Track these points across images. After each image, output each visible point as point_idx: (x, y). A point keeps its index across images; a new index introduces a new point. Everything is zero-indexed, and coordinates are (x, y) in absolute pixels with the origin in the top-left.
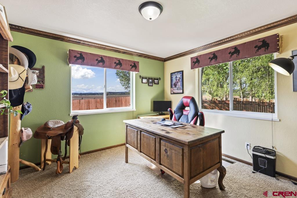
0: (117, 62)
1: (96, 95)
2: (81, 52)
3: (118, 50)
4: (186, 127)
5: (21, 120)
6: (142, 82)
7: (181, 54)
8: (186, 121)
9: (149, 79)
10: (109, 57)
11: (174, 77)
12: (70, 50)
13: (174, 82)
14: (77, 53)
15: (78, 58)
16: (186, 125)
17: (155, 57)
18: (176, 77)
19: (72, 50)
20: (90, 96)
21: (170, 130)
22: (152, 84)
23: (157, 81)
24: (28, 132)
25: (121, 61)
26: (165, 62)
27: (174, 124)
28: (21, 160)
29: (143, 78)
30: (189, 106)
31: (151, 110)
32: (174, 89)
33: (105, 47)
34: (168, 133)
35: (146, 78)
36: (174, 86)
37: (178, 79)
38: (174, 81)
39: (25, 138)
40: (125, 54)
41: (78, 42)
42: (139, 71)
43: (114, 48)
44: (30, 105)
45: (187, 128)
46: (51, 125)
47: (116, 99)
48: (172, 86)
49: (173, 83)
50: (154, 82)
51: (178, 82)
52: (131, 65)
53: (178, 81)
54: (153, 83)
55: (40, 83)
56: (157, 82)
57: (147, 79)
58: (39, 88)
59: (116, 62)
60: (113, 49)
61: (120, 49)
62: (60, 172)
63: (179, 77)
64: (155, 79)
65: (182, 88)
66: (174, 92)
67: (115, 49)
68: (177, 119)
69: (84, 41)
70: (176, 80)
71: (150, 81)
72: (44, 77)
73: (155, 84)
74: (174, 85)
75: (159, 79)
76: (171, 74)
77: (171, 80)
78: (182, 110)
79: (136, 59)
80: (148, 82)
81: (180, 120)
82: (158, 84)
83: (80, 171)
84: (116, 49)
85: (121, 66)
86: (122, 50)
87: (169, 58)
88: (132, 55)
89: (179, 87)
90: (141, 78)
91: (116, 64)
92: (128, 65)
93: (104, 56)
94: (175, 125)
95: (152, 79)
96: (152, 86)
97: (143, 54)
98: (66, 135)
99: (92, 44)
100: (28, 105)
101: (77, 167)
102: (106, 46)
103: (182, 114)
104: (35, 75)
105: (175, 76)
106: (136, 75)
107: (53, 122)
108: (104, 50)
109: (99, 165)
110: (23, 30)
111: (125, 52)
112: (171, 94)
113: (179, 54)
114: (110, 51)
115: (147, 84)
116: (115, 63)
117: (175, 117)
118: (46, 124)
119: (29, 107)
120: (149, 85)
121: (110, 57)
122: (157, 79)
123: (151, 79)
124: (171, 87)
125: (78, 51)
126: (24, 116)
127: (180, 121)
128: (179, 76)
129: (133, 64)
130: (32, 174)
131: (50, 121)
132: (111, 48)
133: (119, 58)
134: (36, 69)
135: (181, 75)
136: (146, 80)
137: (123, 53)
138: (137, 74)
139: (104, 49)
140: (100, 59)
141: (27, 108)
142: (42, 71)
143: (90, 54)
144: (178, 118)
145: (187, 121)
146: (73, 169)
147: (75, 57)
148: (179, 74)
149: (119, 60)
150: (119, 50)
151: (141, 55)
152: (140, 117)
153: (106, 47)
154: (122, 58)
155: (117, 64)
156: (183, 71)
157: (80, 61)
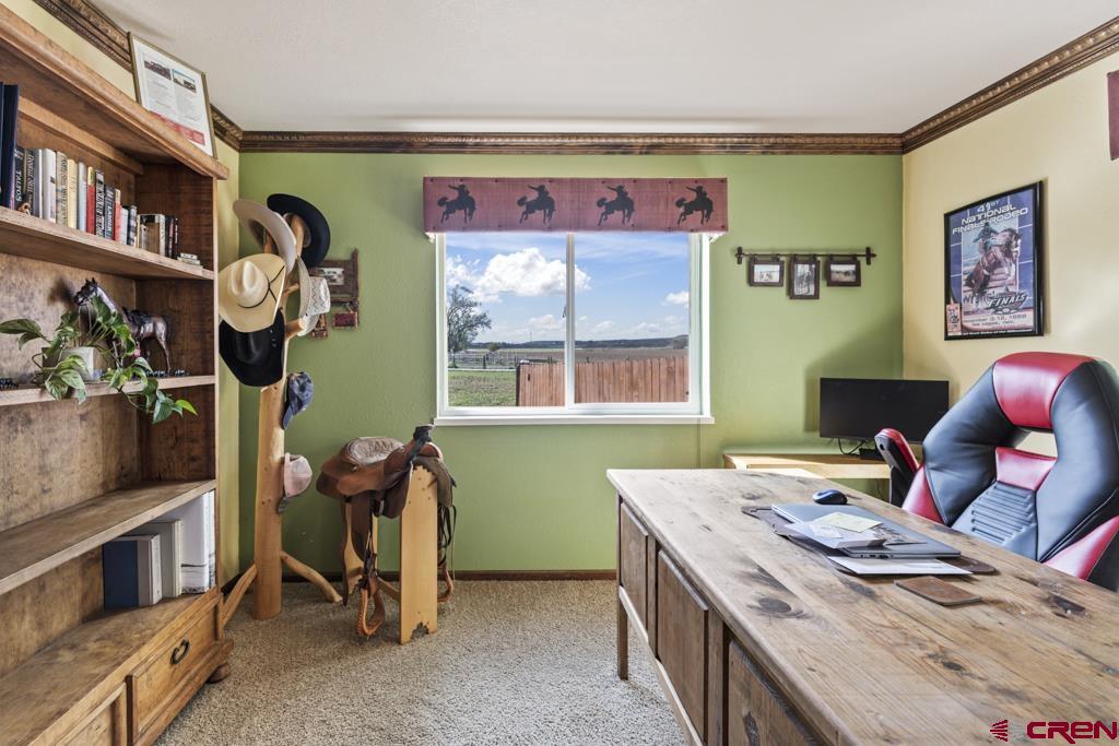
0: (612, 196)
1: (639, 346)
2: (462, 179)
3: (618, 141)
4: (982, 588)
5: (283, 428)
6: (751, 281)
7: (1026, 76)
8: (1015, 535)
9: (795, 259)
10: (572, 181)
11: (969, 233)
12: (425, 179)
13: (967, 267)
14: (450, 186)
15: (451, 207)
16: (995, 573)
17: (831, 140)
18: (988, 232)
19: (432, 179)
20: (620, 349)
21: (812, 588)
22: (812, 288)
23: (851, 268)
24: (300, 471)
25: (628, 189)
26: (905, 157)
27: (878, 545)
28: (284, 554)
29: (754, 260)
30: (1047, 427)
31: (808, 428)
32: (973, 306)
33: (559, 141)
34: (776, 608)
35: (774, 259)
36: (966, 292)
37: (999, 240)
38: (971, 257)
39: (290, 489)
40: (654, 154)
41: (457, 144)
42: (724, 228)
43: (599, 135)
44: (309, 381)
45: (979, 601)
46: (359, 455)
47: (672, 364)
48: (953, 289)
49: (964, 269)
50: (828, 273)
51: (998, 264)
52: (679, 204)
53: (1000, 255)
54: (823, 283)
55: (347, 310)
56: (847, 273)
57: (782, 264)
58: (345, 326)
59: (604, 199)
60: (596, 141)
61: (627, 135)
62: (366, 631)
63: (1012, 231)
64: (832, 259)
65: (1030, 298)
66: (969, 325)
67: (603, 141)
68: (943, 503)
69: (476, 135)
70: (986, 248)
71: (803, 270)
72: (357, 288)
73: (831, 283)
74: (969, 283)
75: (863, 261)
76: (947, 216)
77: (951, 258)
78: (985, 449)
79: (711, 167)
80: (789, 281)
81: (967, 516)
82: (857, 283)
83: (433, 646)
84: (611, 141)
85: (629, 214)
86: (640, 140)
87: (932, 125)
88: (696, 153)
89: (1008, 294)
90: (744, 260)
91: (603, 209)
92: (662, 203)
93: (551, 181)
94: (883, 557)
95: (811, 259)
96: (816, 296)
97: (754, 136)
98: (385, 499)
99: (507, 140)
100: (301, 382)
101: (431, 627)
102: (563, 135)
103: (989, 477)
104: (325, 281)
105: (979, 228)
106: (713, 246)
107: (371, 444)
108: (558, 153)
109: (505, 646)
110: (303, 142)
111: (655, 146)
112: (947, 338)
113: (1009, 78)
114: (586, 153)
115: (784, 289)
116: (601, 203)
117: (927, 491)
118: (345, 450)
119: (302, 388)
120: (791, 294)
121: (579, 180)
122: (852, 259)
123: (804, 263)
124: (949, 296)
125: (454, 179)
126: (292, 417)
127: (963, 523)
128: (1008, 220)
129: (692, 196)
130: (313, 609)
131: (362, 438)
132: (589, 141)
133: (618, 180)
134: (334, 264)
135: (1027, 210)
136: (777, 268)
137: (647, 153)
138: (719, 240)
139: (559, 150)
140: (533, 196)
141: (296, 392)
142: (350, 267)
143: (497, 180)
144: (950, 498)
145: (1022, 541)
146: (414, 631)
147: (442, 202)
148: (1009, 207)
149: (619, 187)
150: (625, 140)
151: (740, 145)
152: (735, 460)
153: (566, 141)
154: (636, 177)
155: (610, 208)
156: (1038, 189)
157: (459, 214)
